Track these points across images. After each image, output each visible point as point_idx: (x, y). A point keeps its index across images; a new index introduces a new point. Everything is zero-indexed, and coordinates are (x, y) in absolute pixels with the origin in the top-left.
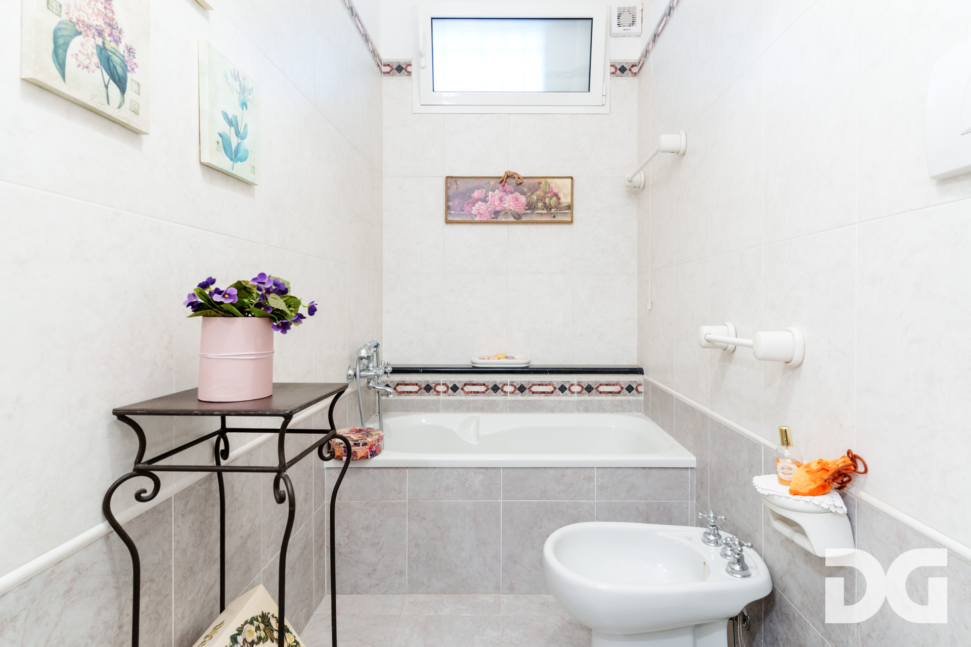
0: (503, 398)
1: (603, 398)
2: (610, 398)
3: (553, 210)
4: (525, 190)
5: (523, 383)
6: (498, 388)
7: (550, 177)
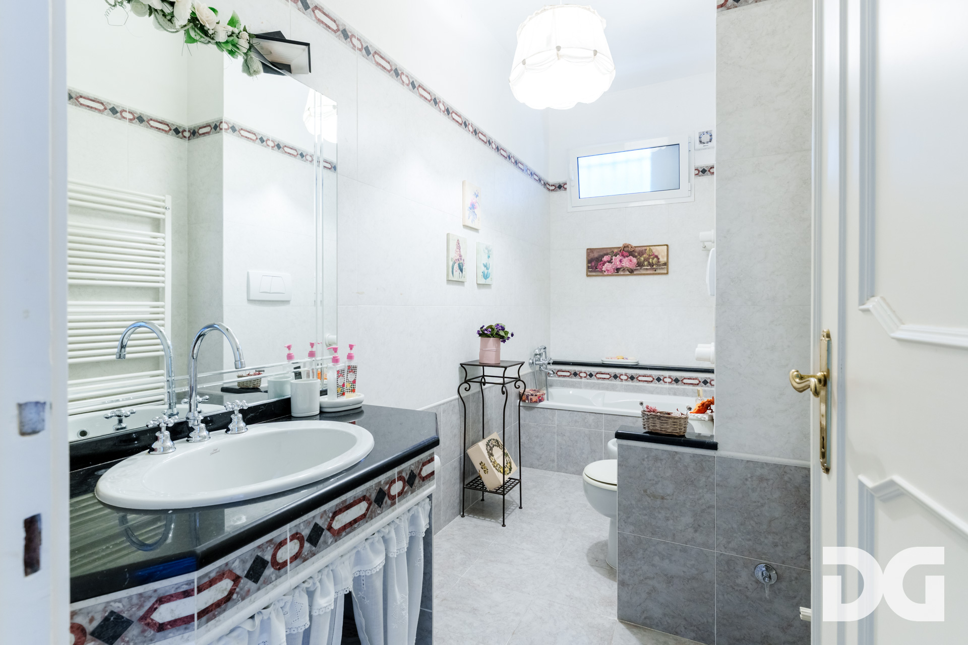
0: (620, 383)
1: (686, 387)
2: (691, 387)
3: (654, 266)
4: (636, 254)
5: (633, 375)
6: (617, 377)
7: (652, 246)
